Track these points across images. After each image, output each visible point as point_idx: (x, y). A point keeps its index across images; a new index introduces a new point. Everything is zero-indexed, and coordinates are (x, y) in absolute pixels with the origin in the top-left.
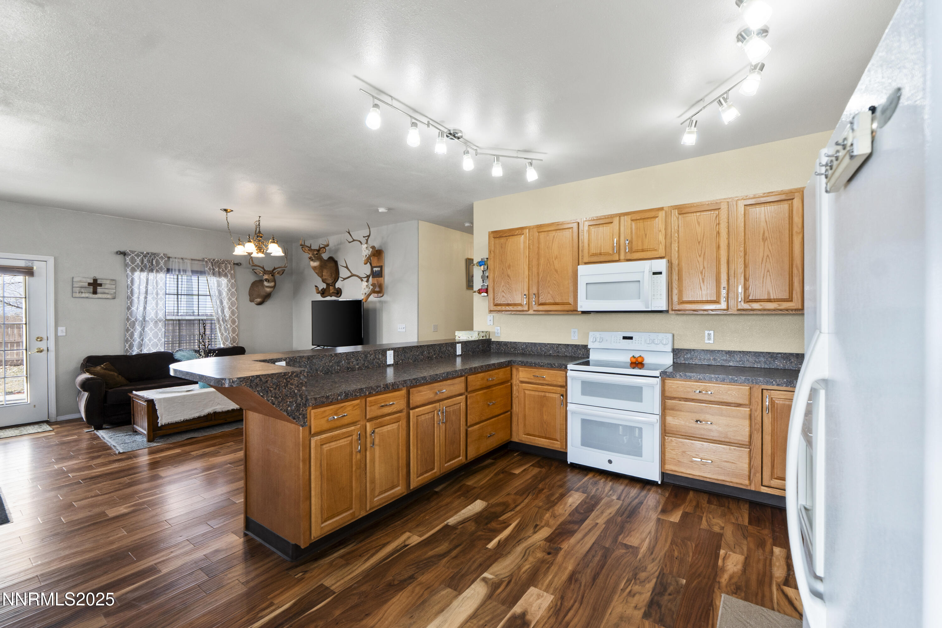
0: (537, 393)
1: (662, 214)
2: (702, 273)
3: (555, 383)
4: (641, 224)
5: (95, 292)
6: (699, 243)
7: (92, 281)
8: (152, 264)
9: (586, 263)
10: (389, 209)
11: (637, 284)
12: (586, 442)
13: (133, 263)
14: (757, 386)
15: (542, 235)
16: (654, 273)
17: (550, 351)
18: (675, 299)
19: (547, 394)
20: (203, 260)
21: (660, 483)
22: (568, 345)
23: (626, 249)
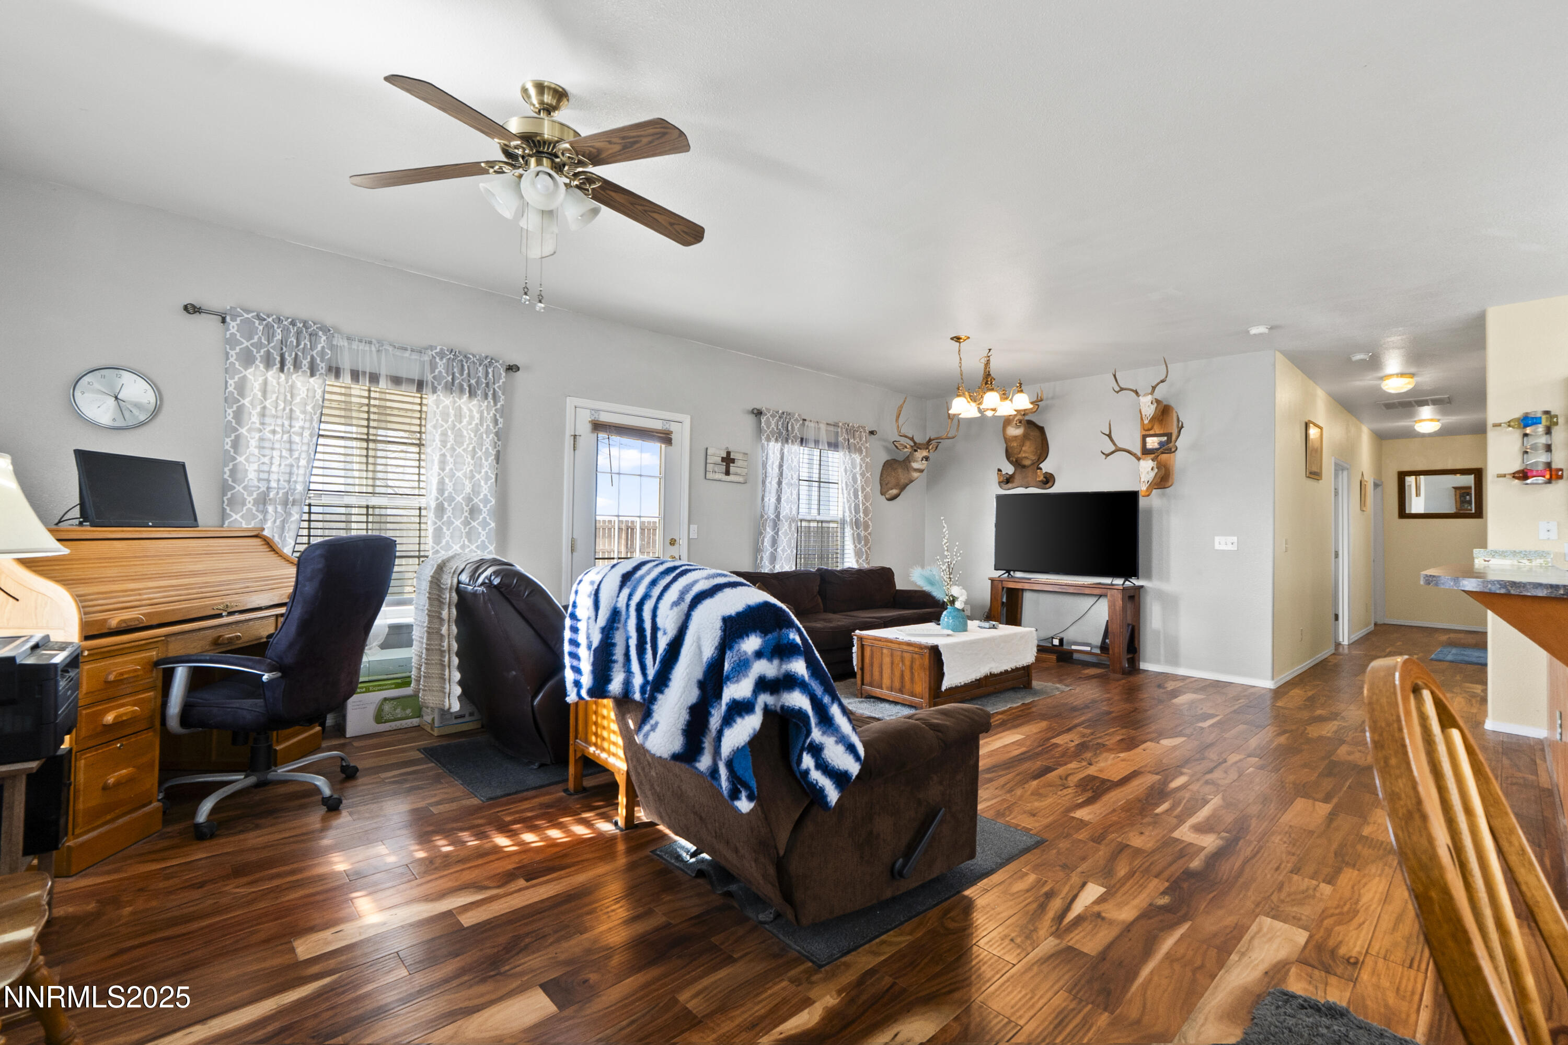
5: (727, 473)
7: (725, 455)
8: (787, 430)
13: (768, 428)
20: (836, 425)
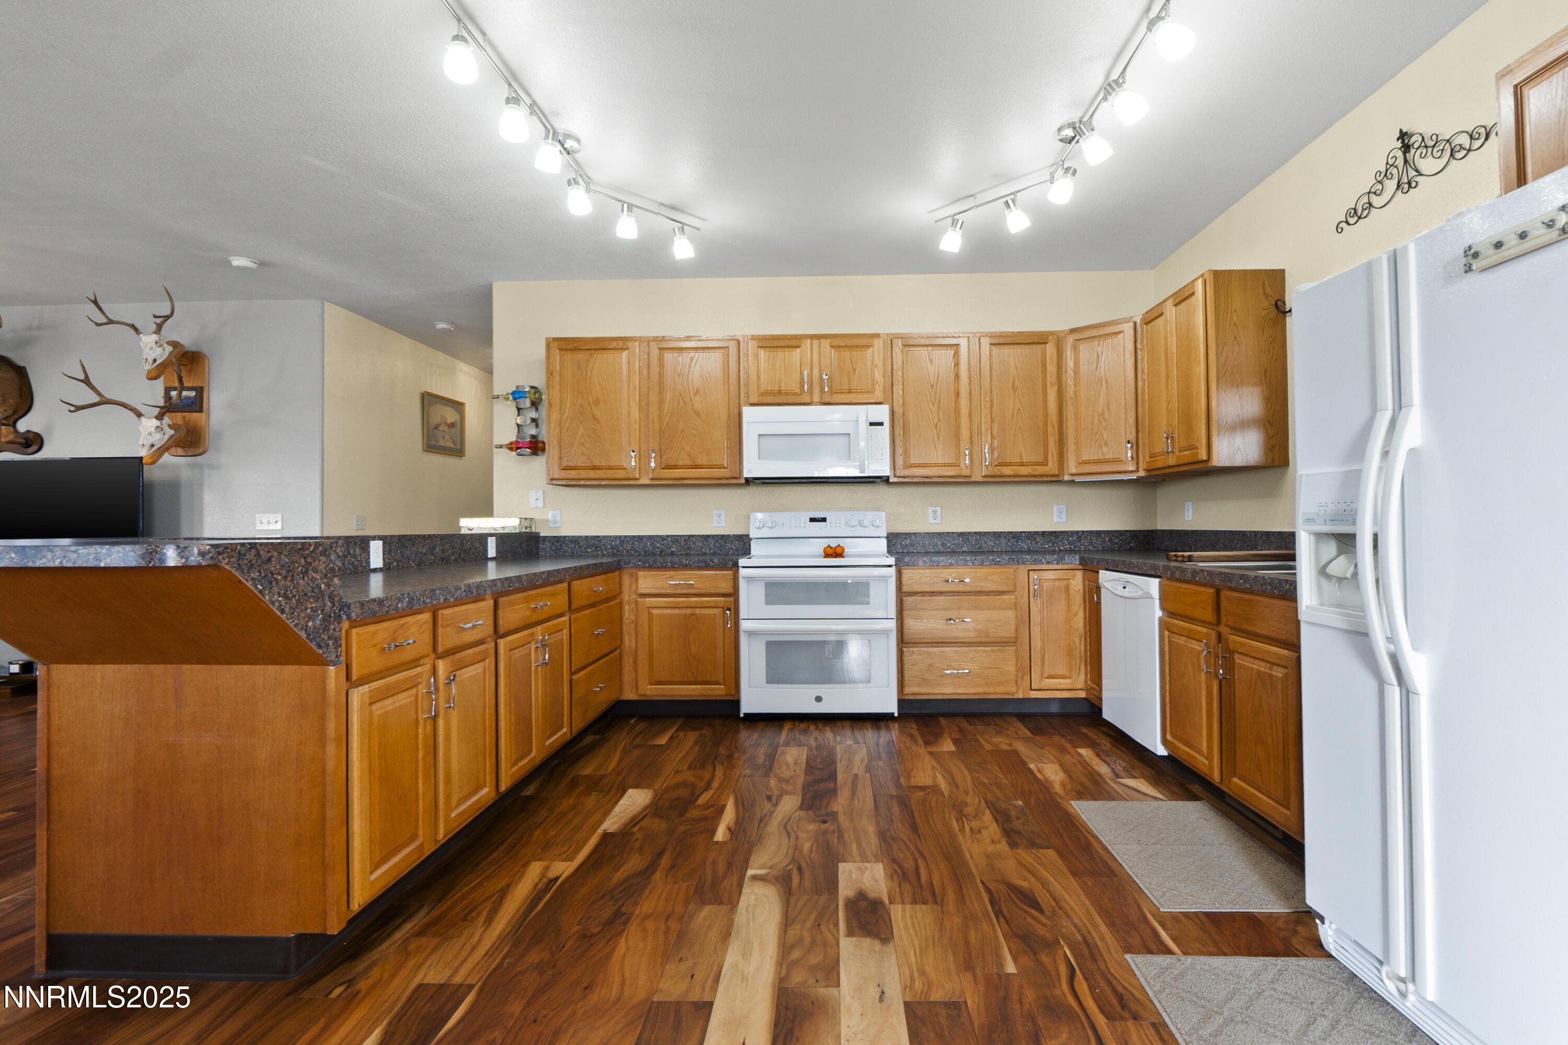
0: (676, 611)
1: (878, 344)
2: (936, 426)
3: (713, 591)
4: (846, 354)
6: (932, 386)
9: (752, 405)
10: (262, 264)
11: (846, 438)
12: (774, 677)
14: (1023, 566)
15: (668, 356)
16: (872, 424)
17: (671, 547)
18: (900, 461)
19: (698, 611)
21: (896, 715)
22: (708, 536)
23: (822, 389)
